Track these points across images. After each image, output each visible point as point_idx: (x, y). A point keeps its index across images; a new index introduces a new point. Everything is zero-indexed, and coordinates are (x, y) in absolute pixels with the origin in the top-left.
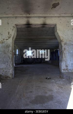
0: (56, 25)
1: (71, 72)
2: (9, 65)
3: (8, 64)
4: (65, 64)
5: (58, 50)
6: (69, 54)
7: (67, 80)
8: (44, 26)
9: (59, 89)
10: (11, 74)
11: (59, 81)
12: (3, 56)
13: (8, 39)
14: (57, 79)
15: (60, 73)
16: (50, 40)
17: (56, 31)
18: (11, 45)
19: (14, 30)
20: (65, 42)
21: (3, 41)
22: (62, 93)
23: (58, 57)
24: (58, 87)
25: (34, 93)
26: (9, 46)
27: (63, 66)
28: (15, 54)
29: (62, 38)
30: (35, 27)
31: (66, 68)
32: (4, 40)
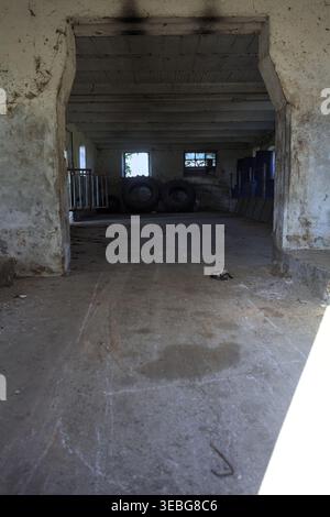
0: (264, 22)
1: (322, 248)
2: (47, 217)
3: (44, 214)
4: (298, 213)
5: (271, 149)
6: (321, 167)
7: (305, 282)
8: (208, 27)
9: (265, 321)
10: (57, 256)
11: (269, 289)
12: (16, 173)
13: (34, 92)
14: (260, 279)
15: (276, 252)
16: (233, 101)
17: (267, 53)
18: (52, 124)
19: (63, 47)
20: (304, 109)
21: (14, 105)
22: (277, 335)
23: (271, 183)
24: (262, 314)
25: (159, 336)
26: (43, 126)
27: (289, 222)
28: (74, 169)
29: (290, 90)
30: (164, 33)
31: (301, 232)
32: (18, 100)
